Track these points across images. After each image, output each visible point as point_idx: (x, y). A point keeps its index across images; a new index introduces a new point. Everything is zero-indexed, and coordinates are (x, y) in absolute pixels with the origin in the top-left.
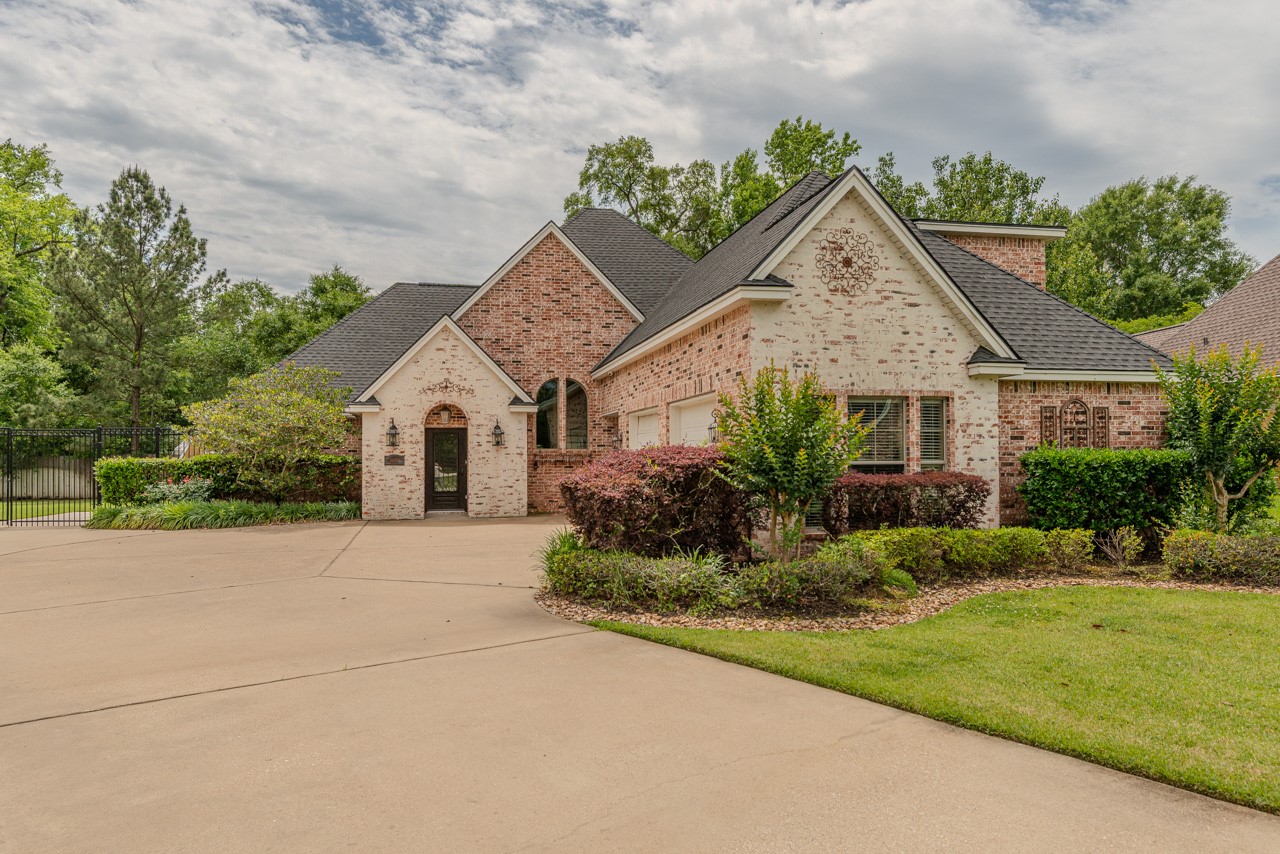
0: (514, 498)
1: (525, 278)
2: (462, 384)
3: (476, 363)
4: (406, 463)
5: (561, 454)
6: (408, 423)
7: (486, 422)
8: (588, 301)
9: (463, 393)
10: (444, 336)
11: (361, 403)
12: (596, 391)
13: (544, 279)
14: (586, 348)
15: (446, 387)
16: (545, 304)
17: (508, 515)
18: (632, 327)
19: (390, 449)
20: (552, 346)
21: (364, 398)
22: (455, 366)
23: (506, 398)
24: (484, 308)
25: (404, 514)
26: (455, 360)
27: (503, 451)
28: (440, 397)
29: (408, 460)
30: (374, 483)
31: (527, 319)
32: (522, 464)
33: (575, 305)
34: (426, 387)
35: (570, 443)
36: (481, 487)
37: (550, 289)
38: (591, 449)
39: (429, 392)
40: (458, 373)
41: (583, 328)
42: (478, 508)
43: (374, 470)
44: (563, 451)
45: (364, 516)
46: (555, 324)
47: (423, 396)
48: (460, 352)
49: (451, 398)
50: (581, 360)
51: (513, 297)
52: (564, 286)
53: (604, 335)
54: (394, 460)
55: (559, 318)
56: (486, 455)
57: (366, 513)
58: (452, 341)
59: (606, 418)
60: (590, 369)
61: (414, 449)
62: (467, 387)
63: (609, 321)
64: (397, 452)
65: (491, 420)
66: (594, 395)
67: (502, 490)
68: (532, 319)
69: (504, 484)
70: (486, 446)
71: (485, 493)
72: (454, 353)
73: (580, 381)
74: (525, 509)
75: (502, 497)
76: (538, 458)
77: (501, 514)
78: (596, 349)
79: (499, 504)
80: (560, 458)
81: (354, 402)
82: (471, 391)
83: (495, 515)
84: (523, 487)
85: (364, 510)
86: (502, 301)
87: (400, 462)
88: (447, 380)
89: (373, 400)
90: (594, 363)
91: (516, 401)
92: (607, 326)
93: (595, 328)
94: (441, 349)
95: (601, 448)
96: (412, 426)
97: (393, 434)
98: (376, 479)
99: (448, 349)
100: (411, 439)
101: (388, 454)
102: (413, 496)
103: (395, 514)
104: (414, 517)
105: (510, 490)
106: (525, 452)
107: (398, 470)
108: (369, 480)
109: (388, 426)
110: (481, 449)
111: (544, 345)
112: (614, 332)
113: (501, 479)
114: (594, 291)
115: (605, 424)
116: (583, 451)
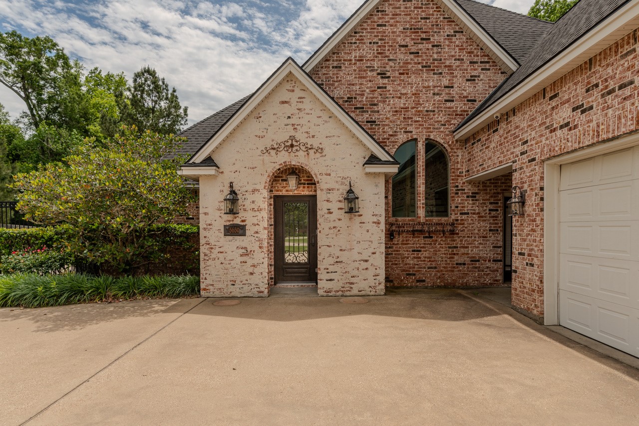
0: (372, 272)
1: (381, 29)
2: (310, 142)
3: (325, 117)
4: (248, 233)
5: (419, 223)
6: (250, 188)
7: (337, 186)
8: (450, 51)
9: (311, 152)
10: (288, 86)
11: (195, 165)
12: (460, 153)
13: (401, 28)
14: (448, 104)
15: (292, 146)
16: (402, 56)
17: (363, 293)
18: (500, 79)
19: (230, 217)
20: (410, 103)
21: (199, 158)
22: (301, 122)
23: (360, 156)
24: (335, 64)
25: (246, 291)
26: (302, 114)
27: (358, 220)
28: (284, 158)
29: (250, 230)
30: (213, 256)
31: (383, 75)
32: (378, 234)
33: (435, 56)
34: (269, 146)
35: (429, 213)
36: (332, 261)
37: (408, 39)
38: (453, 217)
39: (273, 152)
40: (305, 129)
41: (445, 82)
42: (329, 285)
43: (212, 242)
44: (422, 220)
45: (202, 293)
46: (413, 79)
47: (266, 157)
48: (307, 105)
49: (298, 159)
50: (442, 118)
51: (367, 51)
52: (424, 36)
53: (469, 89)
54: (235, 230)
55: (417, 73)
56: (338, 224)
57: (204, 289)
58: (298, 93)
59: (470, 182)
60: (452, 128)
61: (256, 217)
62: (315, 146)
63: (475, 73)
64: (237, 221)
65: (342, 183)
66: (458, 160)
67: (356, 264)
68: (388, 74)
69: (358, 257)
70: (337, 214)
71: (336, 268)
72: (300, 106)
73: (442, 142)
74: (382, 286)
75: (355, 273)
76: (394, 228)
77: (355, 291)
78: (459, 106)
79: (353, 280)
80: (418, 228)
81: (187, 164)
82: (320, 150)
83: (348, 293)
84: (379, 261)
85: (202, 286)
86: (354, 55)
87: (241, 232)
88: (292, 138)
89: (209, 161)
90: (456, 121)
91: (373, 160)
92: (472, 79)
93: (459, 81)
94: (286, 102)
95: (464, 217)
96: (254, 191)
97: (233, 199)
98: (215, 251)
99: (294, 100)
100: (253, 206)
101: (228, 223)
102: (256, 270)
103: (236, 291)
104: (257, 295)
105: (365, 265)
106: (382, 220)
107: (239, 241)
108: (208, 252)
109: (227, 191)
110: (332, 217)
111: (401, 103)
112: (480, 86)
113: (355, 251)
114: (458, 40)
115: (469, 189)
116: (443, 220)
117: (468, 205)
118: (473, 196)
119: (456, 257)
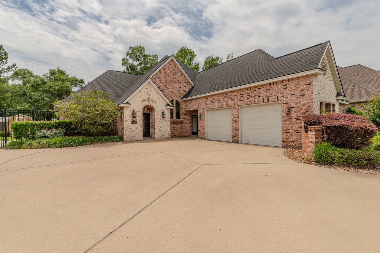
0: (168, 133)
1: (165, 71)
2: (153, 99)
3: (157, 93)
4: (137, 123)
6: (138, 111)
7: (160, 111)
8: (181, 79)
9: (154, 102)
10: (148, 84)
11: (124, 104)
12: (183, 104)
13: (170, 71)
14: (180, 92)
15: (149, 100)
16: (170, 78)
17: (166, 138)
18: (191, 87)
19: (133, 118)
20: (172, 90)
21: (125, 102)
22: (151, 94)
23: (165, 104)
24: (155, 78)
25: (137, 139)
26: (151, 92)
27: (164, 120)
28: (147, 103)
29: (138, 122)
30: (128, 129)
31: (166, 82)
32: (169, 123)
33: (177, 80)
34: (143, 100)
35: (176, 118)
36: (158, 130)
37: (171, 74)
38: (182, 119)
39: (144, 101)
40: (152, 96)
41: (180, 86)
42: (158, 136)
43: (127, 125)
44: (175, 120)
45: (125, 140)
46: (173, 84)
47: (142, 102)
48: (152, 90)
49: (150, 103)
50: (179, 95)
51: (162, 76)
52: (175, 74)
53: (184, 89)
54: (134, 122)
55: (173, 83)
56: (160, 121)
57: (125, 139)
58: (150, 86)
59: (185, 111)
60: (181, 98)
61: (140, 118)
62: (154, 101)
63: (186, 85)
64: (135, 120)
65: (161, 110)
66: (182, 105)
67: (164, 131)
68: (167, 82)
69: (164, 129)
70: (160, 118)
71: (160, 132)
72: (151, 90)
73: (179, 101)
74: (170, 136)
75: (164, 133)
76: (171, 122)
77: (164, 138)
78: (182, 92)
79: (164, 135)
80: (174, 122)
81: (122, 103)
82: (155, 102)
83: (162, 138)
84: (169, 130)
85: (125, 138)
86: (159, 76)
87: (136, 123)
88: (149, 98)
89: (127, 103)
90: (182, 96)
91: (168, 105)
92: (185, 86)
93: (182, 86)
94: (147, 88)
95: (184, 119)
96: (139, 111)
97: (133, 113)
98: (128, 128)
99: (149, 88)
100: (139, 115)
101: (132, 120)
102: (140, 133)
103: (134, 139)
104: (140, 140)
105: (166, 131)
106: (170, 120)
107: (135, 125)
108: (126, 128)
109: (132, 111)
110: (159, 119)
111: (170, 90)
112: (187, 88)
113: (164, 128)
114: (182, 76)
115: (185, 113)
116: (180, 120)
117: (185, 116)
118: (186, 114)
119: (182, 129)
